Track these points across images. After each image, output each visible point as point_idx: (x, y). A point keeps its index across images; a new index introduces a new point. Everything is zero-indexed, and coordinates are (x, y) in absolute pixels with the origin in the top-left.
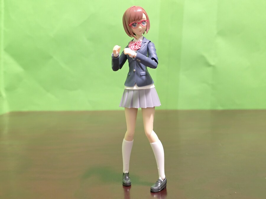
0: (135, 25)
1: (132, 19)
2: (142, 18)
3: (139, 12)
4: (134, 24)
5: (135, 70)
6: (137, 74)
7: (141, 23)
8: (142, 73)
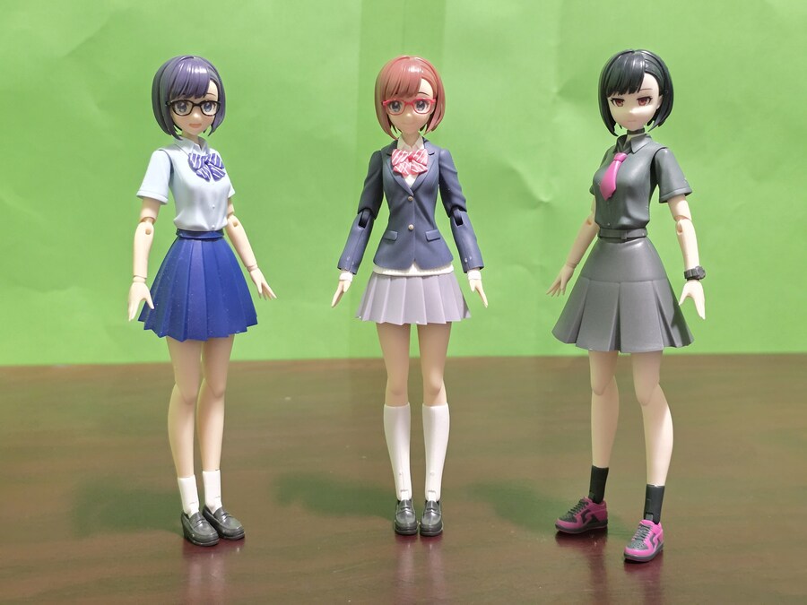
0: (396, 107)
2: (417, 92)
3: (411, 73)
4: (396, 104)
5: (412, 227)
6: (418, 237)
7: (412, 104)
8: (430, 233)
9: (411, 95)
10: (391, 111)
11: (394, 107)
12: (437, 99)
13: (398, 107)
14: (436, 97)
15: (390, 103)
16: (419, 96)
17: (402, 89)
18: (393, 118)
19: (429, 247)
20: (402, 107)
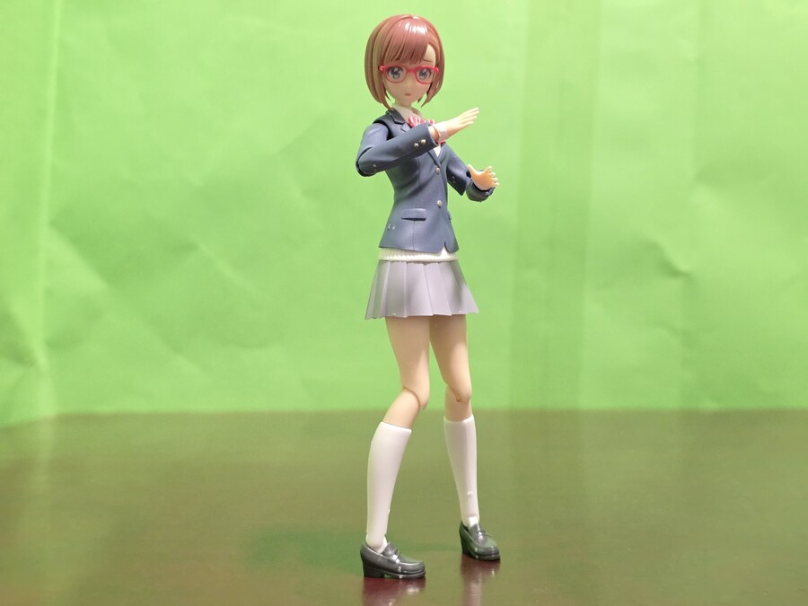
0: (396, 73)
1: (393, 55)
2: (422, 58)
4: (396, 70)
6: (444, 215)
10: (389, 77)
11: (393, 73)
15: (389, 69)
16: (424, 64)
17: (405, 54)
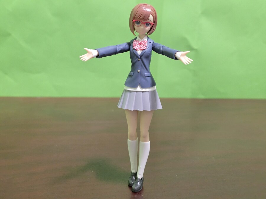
2: (148, 19)
5: (139, 71)
6: (141, 75)
7: (144, 23)
8: (146, 74)
9: (145, 20)
10: (136, 24)
11: (137, 23)
12: (154, 23)
13: (139, 23)
14: (154, 22)
17: (142, 17)
18: (136, 27)
19: (146, 79)
20: (140, 24)
